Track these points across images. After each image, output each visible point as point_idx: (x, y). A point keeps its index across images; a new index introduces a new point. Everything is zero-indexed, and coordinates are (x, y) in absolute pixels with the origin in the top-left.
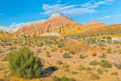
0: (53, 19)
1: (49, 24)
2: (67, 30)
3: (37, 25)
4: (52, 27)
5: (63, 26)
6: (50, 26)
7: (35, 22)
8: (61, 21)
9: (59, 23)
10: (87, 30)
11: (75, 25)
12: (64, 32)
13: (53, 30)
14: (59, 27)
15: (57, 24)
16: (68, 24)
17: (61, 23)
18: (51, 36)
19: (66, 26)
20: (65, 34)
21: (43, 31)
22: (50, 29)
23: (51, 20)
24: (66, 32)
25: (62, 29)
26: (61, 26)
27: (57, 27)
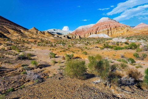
0: (102, 23)
1: (97, 27)
2: (115, 32)
3: (87, 28)
4: (100, 29)
5: (111, 28)
6: (98, 28)
7: (86, 26)
8: (109, 23)
9: (107, 26)
10: (138, 32)
11: (124, 27)
12: (112, 34)
13: (101, 32)
14: (107, 29)
15: (105, 27)
16: (116, 26)
17: (109, 25)
18: (99, 38)
19: (114, 28)
20: (113, 36)
21: (92, 33)
22: (98, 31)
23: (99, 24)
24: (114, 34)
25: (110, 31)
26: (109, 29)
27: (104, 30)
